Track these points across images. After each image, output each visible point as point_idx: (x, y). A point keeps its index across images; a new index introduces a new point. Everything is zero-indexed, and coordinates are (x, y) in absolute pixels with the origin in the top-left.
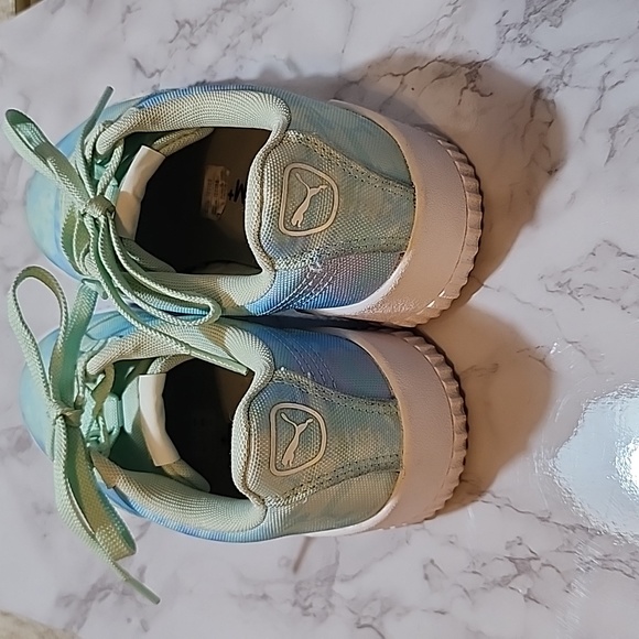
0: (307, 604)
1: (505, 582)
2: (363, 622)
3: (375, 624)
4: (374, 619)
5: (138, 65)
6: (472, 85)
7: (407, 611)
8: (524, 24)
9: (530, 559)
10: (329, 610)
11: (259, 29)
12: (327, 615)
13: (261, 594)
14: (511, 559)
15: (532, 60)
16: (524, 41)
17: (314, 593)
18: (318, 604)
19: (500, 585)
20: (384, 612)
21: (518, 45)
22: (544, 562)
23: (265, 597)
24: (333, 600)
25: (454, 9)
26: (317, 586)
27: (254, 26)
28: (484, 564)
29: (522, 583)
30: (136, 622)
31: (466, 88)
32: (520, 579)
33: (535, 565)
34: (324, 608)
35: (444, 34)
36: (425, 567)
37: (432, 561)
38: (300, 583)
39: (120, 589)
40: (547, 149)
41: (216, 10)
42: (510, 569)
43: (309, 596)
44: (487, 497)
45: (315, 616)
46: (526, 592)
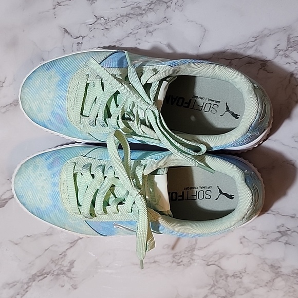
0: (180, 261)
1: (277, 240)
2: (209, 264)
3: (216, 263)
4: (215, 261)
5: (66, 31)
6: (264, 68)
7: (232, 256)
8: (286, 50)
9: (287, 231)
10: (192, 262)
11: (151, 29)
12: (191, 264)
13: (153, 261)
14: (279, 232)
15: (289, 63)
16: (286, 56)
17: (184, 257)
18: (185, 260)
19: (274, 241)
20: (221, 258)
21: (284, 58)
22: (293, 231)
23: (155, 262)
24: (194, 257)
25: (255, 40)
26: (185, 253)
27: (147, 27)
28: (267, 235)
29: (284, 239)
30: (68, 286)
31: (261, 69)
32: (283, 238)
33: (289, 232)
34: (189, 261)
35: (251, 48)
36: (240, 239)
37: (244, 237)
38: (175, 254)
39: (55, 273)
40: (296, 94)
41: (122, 16)
42: (279, 235)
43: (181, 258)
44: (269, 212)
45: (184, 265)
46: (285, 242)
